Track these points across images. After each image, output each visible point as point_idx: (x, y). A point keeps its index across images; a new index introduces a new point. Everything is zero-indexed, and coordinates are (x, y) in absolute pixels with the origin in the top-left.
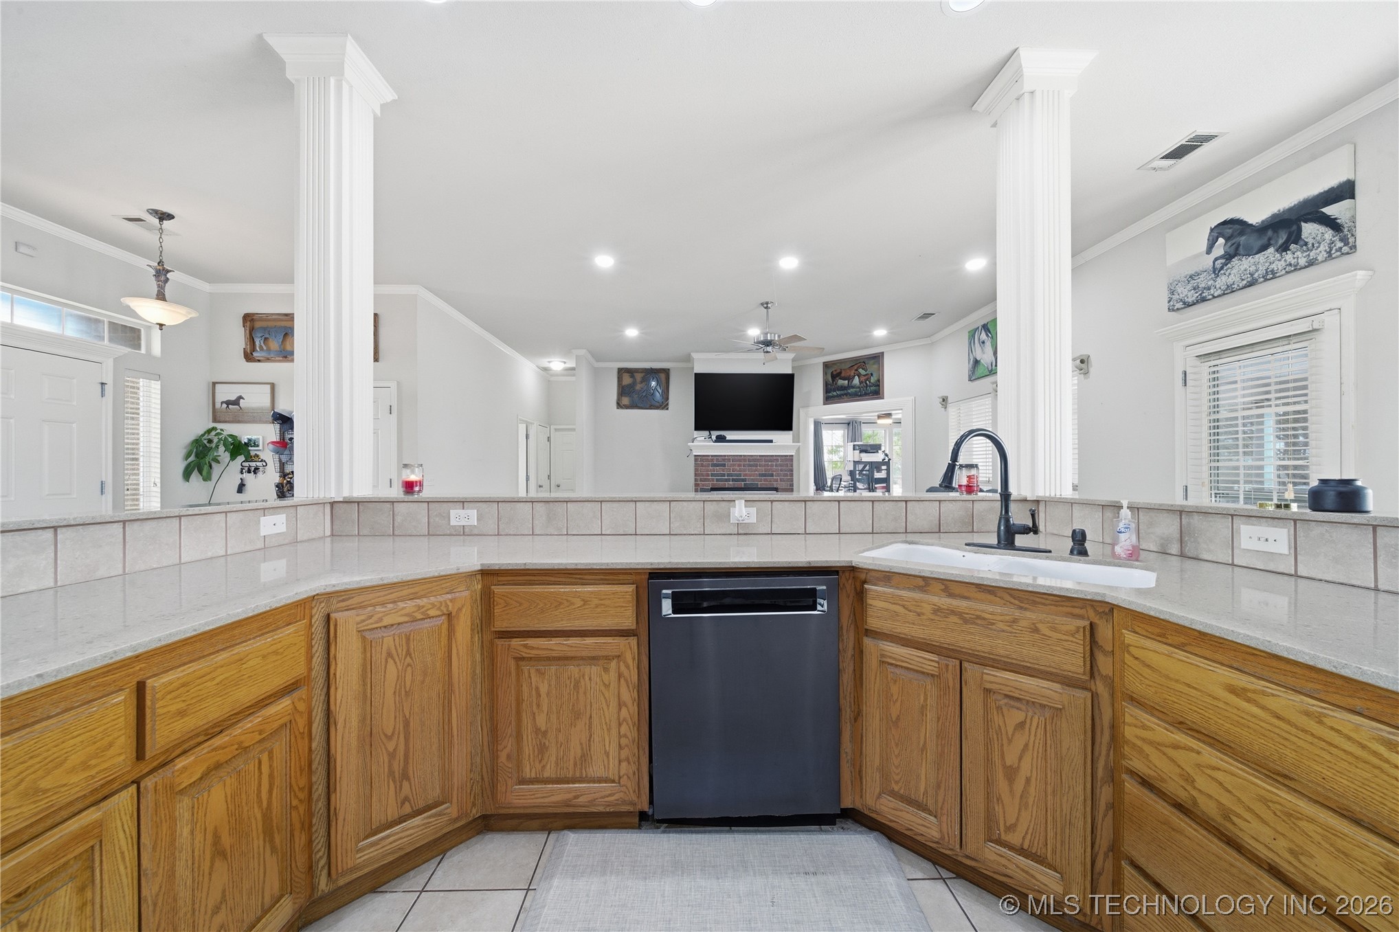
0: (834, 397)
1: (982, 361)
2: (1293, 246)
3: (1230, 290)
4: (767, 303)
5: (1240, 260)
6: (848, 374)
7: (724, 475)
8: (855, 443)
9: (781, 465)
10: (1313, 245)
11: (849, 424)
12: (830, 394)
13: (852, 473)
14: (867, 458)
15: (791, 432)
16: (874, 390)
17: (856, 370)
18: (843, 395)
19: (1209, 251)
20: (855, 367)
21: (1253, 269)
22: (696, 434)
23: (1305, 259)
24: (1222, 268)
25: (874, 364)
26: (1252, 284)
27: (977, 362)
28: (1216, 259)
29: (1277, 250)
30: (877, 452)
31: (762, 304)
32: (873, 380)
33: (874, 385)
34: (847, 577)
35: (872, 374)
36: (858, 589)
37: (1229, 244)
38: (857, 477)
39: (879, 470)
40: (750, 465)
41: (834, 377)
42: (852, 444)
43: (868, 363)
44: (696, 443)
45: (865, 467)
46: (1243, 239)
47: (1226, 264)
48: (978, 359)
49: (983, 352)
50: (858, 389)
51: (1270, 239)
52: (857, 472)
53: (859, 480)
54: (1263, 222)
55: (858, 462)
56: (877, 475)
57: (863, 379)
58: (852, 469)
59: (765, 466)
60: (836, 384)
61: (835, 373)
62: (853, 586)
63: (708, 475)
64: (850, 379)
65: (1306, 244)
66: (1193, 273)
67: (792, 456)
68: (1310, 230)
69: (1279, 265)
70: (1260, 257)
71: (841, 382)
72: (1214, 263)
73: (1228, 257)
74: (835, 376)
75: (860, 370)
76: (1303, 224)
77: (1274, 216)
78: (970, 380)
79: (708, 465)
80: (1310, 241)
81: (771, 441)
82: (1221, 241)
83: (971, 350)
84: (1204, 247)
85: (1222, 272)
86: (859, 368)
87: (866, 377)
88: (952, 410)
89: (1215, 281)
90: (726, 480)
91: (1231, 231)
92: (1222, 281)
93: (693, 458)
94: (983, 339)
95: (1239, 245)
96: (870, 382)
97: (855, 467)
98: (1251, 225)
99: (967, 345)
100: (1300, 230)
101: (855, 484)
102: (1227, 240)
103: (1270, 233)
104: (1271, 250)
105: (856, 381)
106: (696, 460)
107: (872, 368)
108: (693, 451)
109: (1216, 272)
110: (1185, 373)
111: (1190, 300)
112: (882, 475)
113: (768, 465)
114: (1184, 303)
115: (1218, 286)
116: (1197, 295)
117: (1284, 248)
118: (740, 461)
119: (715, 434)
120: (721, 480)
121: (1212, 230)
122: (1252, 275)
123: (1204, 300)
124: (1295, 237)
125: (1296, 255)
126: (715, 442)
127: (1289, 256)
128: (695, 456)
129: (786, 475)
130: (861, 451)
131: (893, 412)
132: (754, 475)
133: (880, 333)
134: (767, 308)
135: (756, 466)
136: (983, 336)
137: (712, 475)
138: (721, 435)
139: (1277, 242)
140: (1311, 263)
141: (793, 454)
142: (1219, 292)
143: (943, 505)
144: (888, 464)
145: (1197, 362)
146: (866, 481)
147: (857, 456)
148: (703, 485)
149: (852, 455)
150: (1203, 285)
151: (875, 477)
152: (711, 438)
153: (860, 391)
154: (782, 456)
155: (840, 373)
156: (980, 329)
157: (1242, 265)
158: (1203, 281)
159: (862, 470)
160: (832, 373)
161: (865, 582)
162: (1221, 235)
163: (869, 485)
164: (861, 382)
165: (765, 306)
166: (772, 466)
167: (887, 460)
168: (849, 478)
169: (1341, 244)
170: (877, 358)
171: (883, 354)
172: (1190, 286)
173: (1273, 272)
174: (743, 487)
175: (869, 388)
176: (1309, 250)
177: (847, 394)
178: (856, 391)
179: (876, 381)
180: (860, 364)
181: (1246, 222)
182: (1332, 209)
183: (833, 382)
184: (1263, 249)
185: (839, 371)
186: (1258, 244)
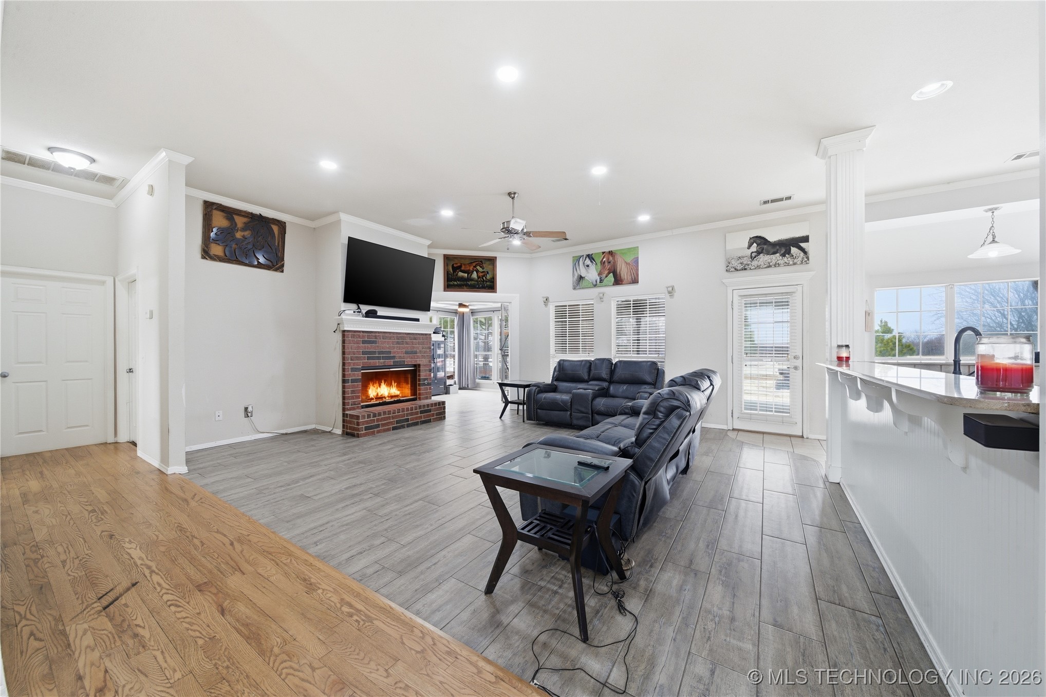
0: (454, 285)
1: (586, 277)
2: (787, 255)
3: (758, 267)
6: (468, 269)
7: (375, 353)
10: (795, 257)
12: (451, 283)
15: (429, 313)
16: (489, 285)
17: (475, 267)
18: (463, 285)
19: (749, 247)
20: (474, 264)
21: (769, 261)
22: (345, 306)
23: (792, 262)
24: (755, 257)
25: (489, 264)
26: (770, 266)
27: (581, 278)
28: (752, 252)
29: (781, 255)
32: (488, 277)
33: (489, 281)
35: (488, 272)
37: (759, 247)
40: (398, 343)
41: (454, 269)
43: (485, 263)
44: (344, 317)
46: (765, 246)
47: (757, 256)
48: (583, 276)
49: (588, 272)
50: (476, 283)
51: (778, 250)
54: (775, 242)
57: (481, 274)
60: (457, 275)
61: (455, 266)
63: (358, 353)
64: (469, 272)
65: (793, 256)
66: (740, 256)
68: (794, 250)
69: (781, 262)
72: (751, 254)
73: (759, 253)
74: (456, 269)
75: (478, 268)
76: (792, 247)
77: (780, 241)
79: (359, 342)
81: (417, 320)
82: (755, 245)
83: (575, 269)
84: (747, 245)
85: (755, 259)
86: (477, 264)
87: (483, 274)
90: (377, 358)
91: (759, 241)
92: (755, 263)
93: (341, 333)
94: (587, 264)
95: (763, 249)
96: (486, 278)
98: (770, 242)
99: (572, 265)
100: (790, 250)
102: (758, 245)
103: (778, 247)
104: (778, 255)
105: (475, 275)
107: (487, 267)
109: (752, 258)
110: (733, 303)
111: (738, 268)
114: (735, 269)
115: (753, 265)
116: (742, 266)
117: (783, 255)
119: (365, 308)
120: (372, 358)
121: (750, 238)
122: (769, 263)
123: (745, 269)
124: (788, 252)
126: (365, 316)
127: (785, 259)
128: (344, 330)
129: (426, 352)
132: (401, 353)
134: (513, 198)
135: (403, 343)
136: (588, 262)
137: (363, 352)
138: (371, 310)
139: (781, 252)
140: (795, 264)
142: (753, 267)
150: (745, 263)
152: (360, 312)
153: (478, 284)
154: (423, 334)
155: (460, 267)
156: (585, 256)
157: (764, 259)
158: (746, 261)
160: (453, 265)
162: (755, 242)
164: (479, 277)
166: (416, 343)
169: (806, 259)
170: (492, 261)
171: (496, 257)
172: (739, 262)
173: (778, 264)
174: (392, 364)
175: (485, 283)
176: (793, 258)
177: (467, 285)
178: (474, 284)
179: (491, 279)
180: (478, 262)
181: (767, 240)
182: (802, 245)
183: (454, 273)
184: (774, 253)
185: (459, 265)
186: (772, 251)
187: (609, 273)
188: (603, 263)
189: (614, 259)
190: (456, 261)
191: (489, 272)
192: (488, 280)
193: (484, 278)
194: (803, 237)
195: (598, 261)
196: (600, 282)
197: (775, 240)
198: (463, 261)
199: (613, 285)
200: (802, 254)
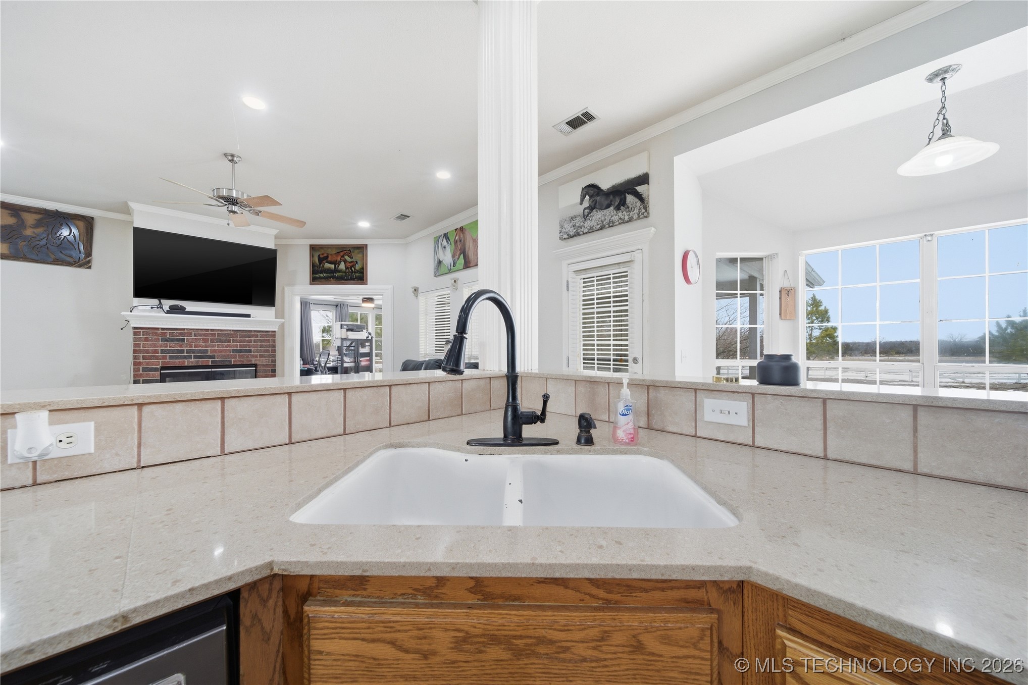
0: (320, 278)
1: (443, 262)
2: (622, 207)
3: (591, 231)
4: (233, 156)
5: (597, 211)
6: (335, 259)
7: (182, 351)
8: (343, 323)
9: (261, 341)
10: (631, 208)
11: (337, 306)
12: (317, 276)
13: (339, 349)
14: (353, 335)
15: (273, 308)
16: (359, 276)
17: (343, 256)
18: (330, 277)
19: (581, 204)
20: (342, 254)
21: (603, 218)
22: (137, 301)
23: (628, 217)
24: (588, 215)
25: (358, 253)
26: (602, 228)
27: (440, 262)
28: (585, 209)
29: (615, 209)
30: (362, 331)
31: (226, 155)
32: (358, 267)
33: (359, 271)
34: (265, 595)
35: (357, 262)
36: (292, 612)
37: (592, 200)
38: (345, 352)
39: (363, 346)
40: (220, 341)
41: (321, 260)
42: (340, 323)
43: (353, 252)
44: (135, 312)
45: (351, 343)
46: (598, 198)
47: (590, 213)
48: (441, 260)
49: (445, 255)
50: (344, 274)
51: (611, 201)
52: (345, 348)
53: (346, 355)
54: (608, 189)
55: (345, 339)
56: (362, 350)
57: (349, 265)
58: (340, 345)
59: (240, 341)
60: (323, 266)
61: (321, 256)
62: (280, 610)
63: (156, 352)
64: (336, 263)
66: (573, 216)
67: (275, 331)
68: (630, 198)
69: (615, 218)
70: (607, 212)
71: (327, 265)
72: (584, 211)
73: (591, 208)
75: (346, 257)
76: (627, 195)
77: (613, 187)
78: (435, 276)
79: (157, 340)
80: (630, 206)
81: (248, 316)
82: (587, 197)
83: (436, 252)
84: (578, 200)
85: (588, 218)
86: (345, 254)
87: (352, 264)
88: (421, 298)
89: (584, 223)
90: (185, 357)
91: (592, 192)
92: (588, 224)
93: (132, 331)
94: (444, 245)
95: (596, 202)
96: (355, 269)
97: (342, 343)
98: (603, 190)
99: (433, 248)
100: (625, 199)
101: (342, 358)
102: (591, 197)
103: (611, 197)
104: (612, 208)
105: (342, 266)
106: (135, 334)
107: (357, 257)
108: (130, 322)
109: (585, 217)
110: (568, 282)
111: (571, 233)
112: (365, 350)
113: (244, 341)
114: (568, 235)
115: (585, 227)
116: (575, 230)
117: (618, 208)
118: (205, 335)
119: (167, 303)
120: (177, 357)
121: (583, 189)
122: (603, 222)
123: (578, 235)
124: (623, 203)
125: (623, 214)
126: (168, 312)
127: (620, 214)
128: (135, 328)
129: (267, 351)
130: (348, 330)
131: (374, 297)
132: (226, 351)
133: (364, 224)
134: (232, 161)
135: (229, 341)
136: (445, 243)
137: (162, 351)
138: (177, 306)
139: (615, 203)
140: (630, 220)
141: (276, 330)
142: (586, 231)
143: (433, 386)
144: (371, 341)
145: (574, 275)
146: (353, 356)
147: (344, 333)
148: (147, 364)
149: (338, 333)
150: (577, 225)
151: (360, 352)
152: (162, 308)
153: (346, 276)
154: (262, 331)
155: (327, 257)
156: (442, 236)
157: (598, 216)
158: (579, 222)
159: (350, 346)
160: (319, 255)
161: (305, 597)
162: (587, 193)
163: (355, 358)
164: (347, 268)
165: (230, 158)
166: (251, 341)
167: (370, 338)
168: (337, 353)
169: (643, 211)
170: (362, 249)
171: (366, 245)
172: (571, 224)
173: (612, 221)
174: (210, 364)
175: (353, 274)
176: (629, 211)
177: (334, 277)
178: (342, 275)
179: (361, 269)
180: (346, 252)
181: (600, 188)
182: (640, 189)
183: (320, 264)
184: (608, 207)
185: (325, 255)
186: (606, 203)
187: (460, 254)
188: (456, 242)
189: (464, 236)
190: (322, 251)
191: (359, 262)
192: (357, 270)
193: (353, 269)
194: (639, 177)
195: (452, 240)
196: (453, 266)
197: (609, 187)
198: (330, 251)
199: (464, 269)
200: (639, 203)
